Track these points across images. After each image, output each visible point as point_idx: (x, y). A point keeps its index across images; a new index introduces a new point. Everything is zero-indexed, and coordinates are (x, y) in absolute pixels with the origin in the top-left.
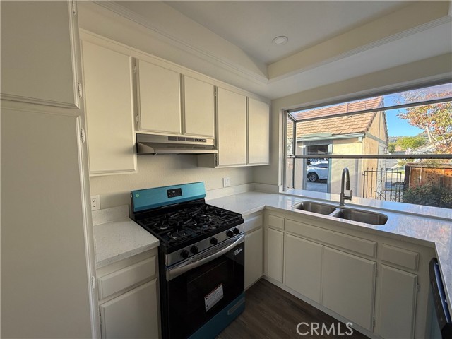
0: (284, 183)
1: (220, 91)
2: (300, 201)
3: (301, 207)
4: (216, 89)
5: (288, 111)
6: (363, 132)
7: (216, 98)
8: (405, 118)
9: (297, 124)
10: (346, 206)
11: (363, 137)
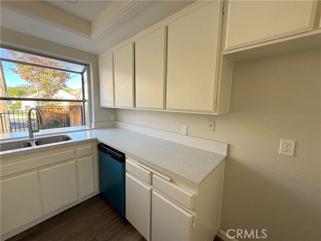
10: (35, 138)
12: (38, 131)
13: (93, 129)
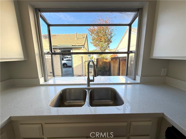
0: (44, 75)
6: (83, 45)
8: (92, 43)
11: (84, 48)
12: (93, 81)
13: (137, 84)
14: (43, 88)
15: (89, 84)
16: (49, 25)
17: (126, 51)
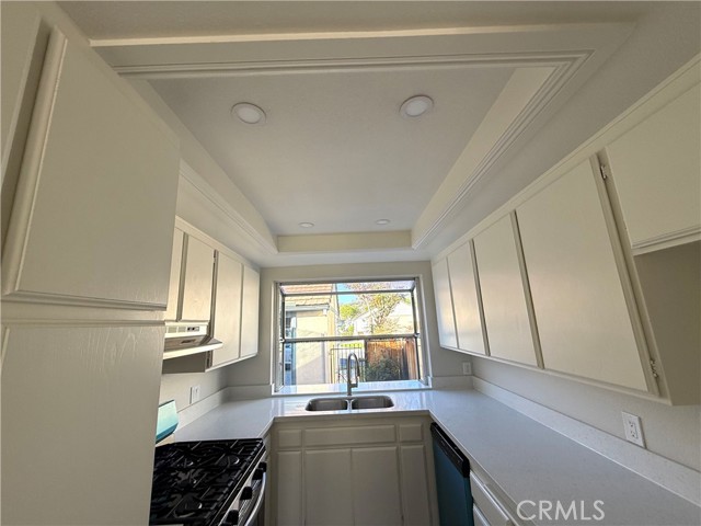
0: (276, 379)
1: (221, 256)
2: (307, 401)
3: (310, 408)
4: (216, 254)
5: (281, 284)
6: (327, 303)
7: (215, 266)
9: (286, 298)
10: (353, 396)
11: (327, 310)
12: (356, 386)
13: (429, 389)
14: (273, 401)
15: (350, 393)
16: (284, 296)
17: (413, 332)
